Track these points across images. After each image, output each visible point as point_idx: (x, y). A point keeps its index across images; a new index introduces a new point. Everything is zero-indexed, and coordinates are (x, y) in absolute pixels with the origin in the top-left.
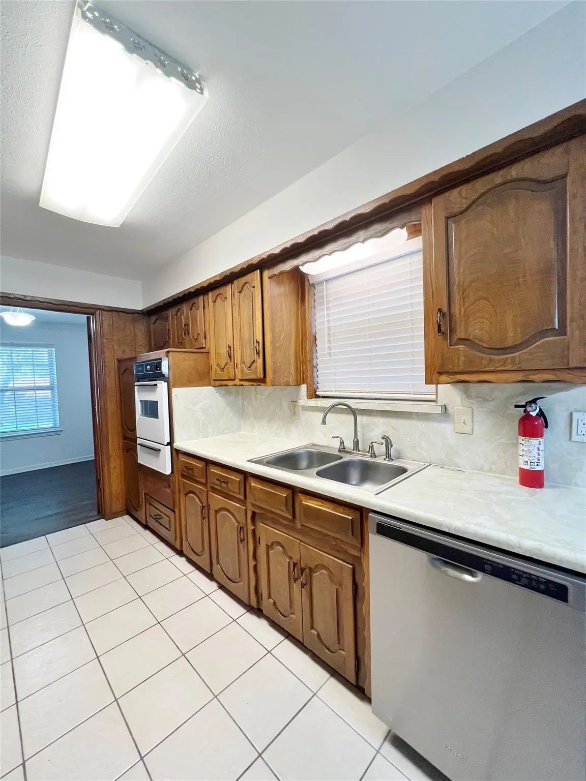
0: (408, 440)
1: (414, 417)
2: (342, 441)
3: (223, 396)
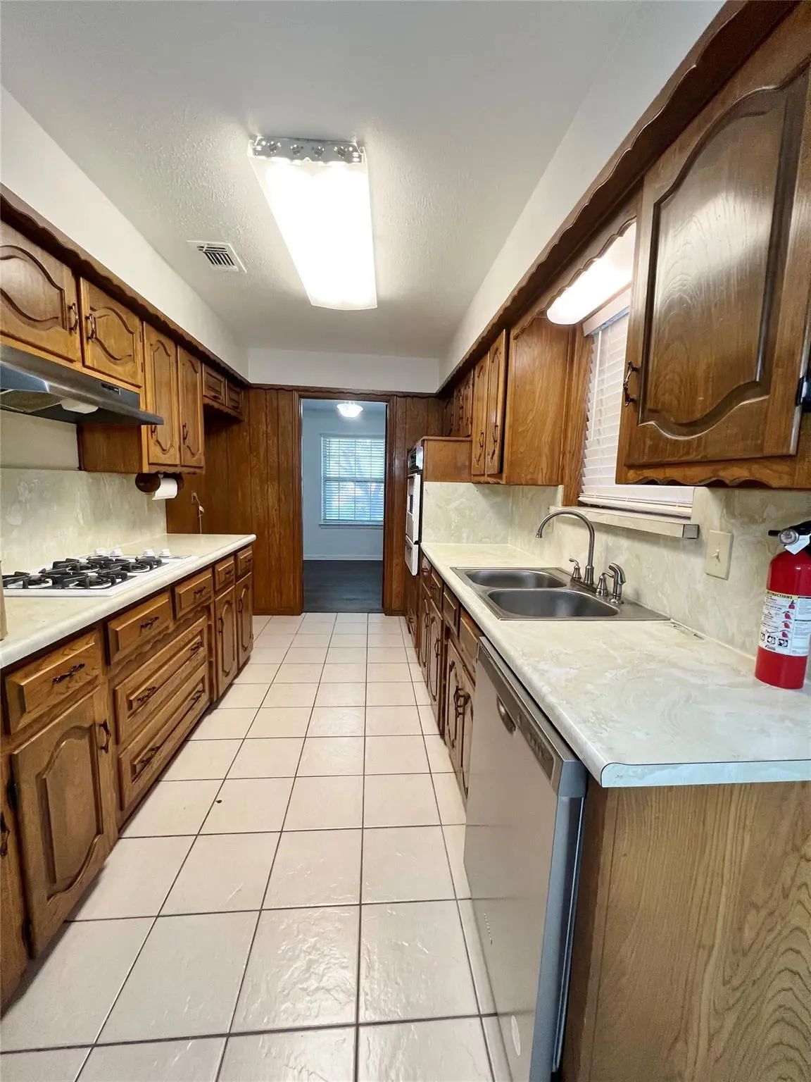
0: (650, 576)
1: (661, 541)
2: (577, 567)
3: (484, 495)
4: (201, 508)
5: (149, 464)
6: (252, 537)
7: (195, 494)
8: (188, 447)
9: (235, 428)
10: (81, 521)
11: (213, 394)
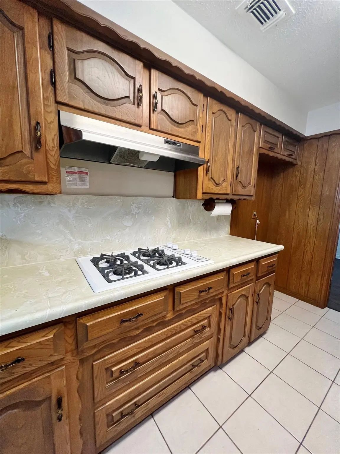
4: (258, 221)
5: (203, 193)
6: (281, 247)
7: (255, 213)
8: (240, 182)
9: (291, 170)
10: (170, 226)
11: (269, 146)
